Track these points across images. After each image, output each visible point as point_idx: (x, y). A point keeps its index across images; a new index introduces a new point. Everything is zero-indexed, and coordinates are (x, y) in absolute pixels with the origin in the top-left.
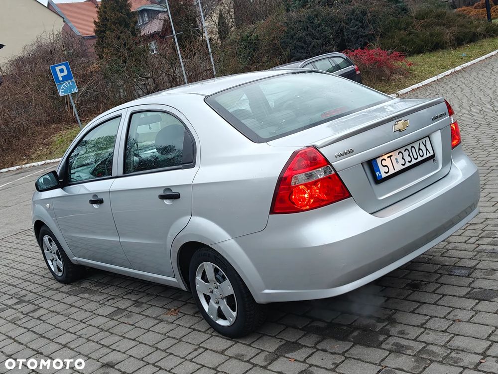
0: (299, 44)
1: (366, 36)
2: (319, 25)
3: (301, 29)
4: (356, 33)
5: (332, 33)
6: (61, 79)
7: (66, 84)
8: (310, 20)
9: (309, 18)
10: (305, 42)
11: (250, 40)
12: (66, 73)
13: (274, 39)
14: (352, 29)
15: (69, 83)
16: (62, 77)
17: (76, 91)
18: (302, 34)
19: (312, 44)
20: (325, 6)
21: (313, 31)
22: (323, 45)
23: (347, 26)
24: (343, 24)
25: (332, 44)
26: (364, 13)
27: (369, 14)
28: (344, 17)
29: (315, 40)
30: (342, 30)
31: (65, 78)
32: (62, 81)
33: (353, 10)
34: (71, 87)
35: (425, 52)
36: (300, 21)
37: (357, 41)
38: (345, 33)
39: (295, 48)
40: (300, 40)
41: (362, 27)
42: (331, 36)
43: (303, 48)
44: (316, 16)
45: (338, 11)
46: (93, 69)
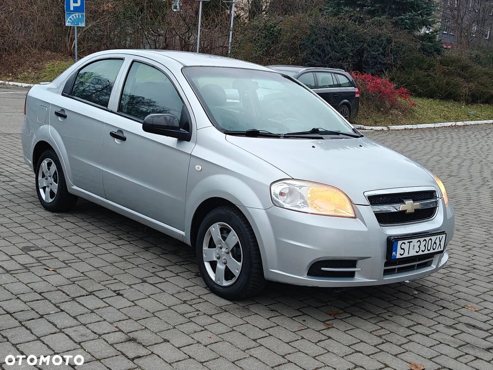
0: (318, 51)
1: (385, 64)
2: (343, 38)
3: (324, 37)
4: (375, 58)
5: (352, 51)
6: (72, 9)
7: (76, 16)
8: (336, 30)
9: (335, 28)
10: (323, 51)
11: (273, 31)
13: (295, 37)
14: (373, 53)
15: (79, 15)
16: (74, 7)
17: (83, 25)
18: (321, 41)
19: (330, 55)
20: (355, 22)
21: (335, 43)
22: (340, 59)
23: (369, 49)
24: (365, 45)
25: (349, 62)
26: (389, 41)
27: (393, 44)
28: (369, 38)
29: (334, 52)
30: (363, 51)
31: (76, 10)
32: (72, 11)
33: (380, 34)
34: (79, 20)
35: (436, 99)
36: (325, 29)
37: (374, 66)
38: (365, 55)
39: (312, 54)
40: (320, 46)
41: (382, 54)
42: (351, 54)
43: (320, 56)
44: (343, 29)
45: (365, 31)
46: (106, 8)
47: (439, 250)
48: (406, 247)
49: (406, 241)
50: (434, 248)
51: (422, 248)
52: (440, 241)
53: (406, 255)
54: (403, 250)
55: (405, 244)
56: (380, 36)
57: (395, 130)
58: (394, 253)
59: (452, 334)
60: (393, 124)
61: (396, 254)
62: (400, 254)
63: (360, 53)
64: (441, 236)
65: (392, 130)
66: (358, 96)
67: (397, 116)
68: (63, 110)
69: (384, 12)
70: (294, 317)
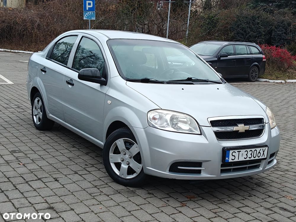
0: (241, 31)
1: (286, 40)
2: (258, 23)
3: (245, 22)
4: (280, 36)
5: (264, 31)
6: (87, 9)
7: (89, 13)
8: (253, 18)
9: (253, 17)
10: (245, 32)
11: (213, 19)
12: (91, 6)
13: (227, 23)
14: (278, 32)
15: (91, 13)
16: (89, 8)
17: (94, 19)
18: (244, 25)
19: (249, 34)
20: (267, 12)
21: (253, 26)
22: (256, 37)
23: (276, 30)
24: (273, 28)
25: (262, 38)
26: (289, 24)
27: (292, 26)
28: (276, 23)
29: (252, 32)
30: (272, 31)
31: (90, 9)
32: (87, 10)
33: (283, 20)
34: (91, 16)
36: (247, 17)
37: (279, 41)
38: (273, 34)
39: (238, 33)
40: (243, 29)
41: (285, 33)
42: (263, 33)
43: (243, 35)
44: (258, 17)
45: (273, 18)
46: (111, 8)
47: (263, 157)
48: (236, 154)
49: (236, 151)
50: (259, 156)
51: (249, 155)
52: (264, 152)
53: (236, 160)
54: (234, 157)
55: (235, 152)
56: (283, 21)
57: (290, 83)
58: (227, 158)
59: (267, 213)
60: (289, 79)
61: (229, 159)
62: (232, 159)
63: (270, 32)
64: (264, 148)
65: (288, 83)
66: (264, 60)
67: (292, 73)
68: (45, 68)
69: (287, 6)
70: (162, 198)
